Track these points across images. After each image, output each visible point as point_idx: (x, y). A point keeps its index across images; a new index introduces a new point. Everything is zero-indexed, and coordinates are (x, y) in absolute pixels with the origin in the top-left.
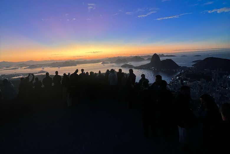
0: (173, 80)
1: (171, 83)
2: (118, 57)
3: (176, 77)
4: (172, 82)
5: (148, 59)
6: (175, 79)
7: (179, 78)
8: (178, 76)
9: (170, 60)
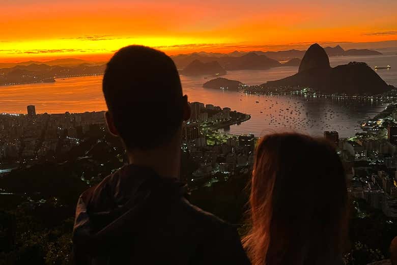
0: (364, 129)
1: (358, 138)
2: (195, 54)
3: (376, 119)
4: (361, 134)
5: (291, 63)
6: (371, 125)
7: (385, 124)
8: (381, 116)
9: (363, 67)
